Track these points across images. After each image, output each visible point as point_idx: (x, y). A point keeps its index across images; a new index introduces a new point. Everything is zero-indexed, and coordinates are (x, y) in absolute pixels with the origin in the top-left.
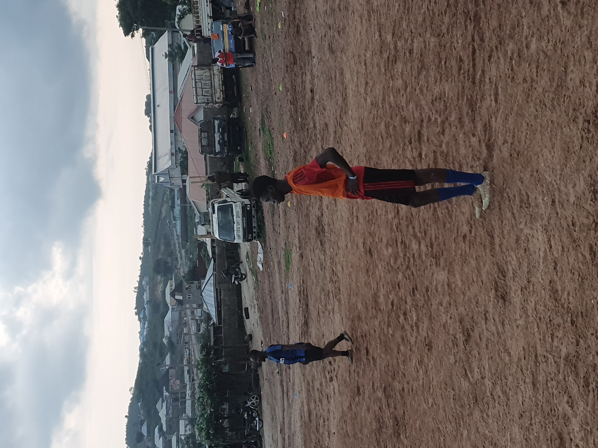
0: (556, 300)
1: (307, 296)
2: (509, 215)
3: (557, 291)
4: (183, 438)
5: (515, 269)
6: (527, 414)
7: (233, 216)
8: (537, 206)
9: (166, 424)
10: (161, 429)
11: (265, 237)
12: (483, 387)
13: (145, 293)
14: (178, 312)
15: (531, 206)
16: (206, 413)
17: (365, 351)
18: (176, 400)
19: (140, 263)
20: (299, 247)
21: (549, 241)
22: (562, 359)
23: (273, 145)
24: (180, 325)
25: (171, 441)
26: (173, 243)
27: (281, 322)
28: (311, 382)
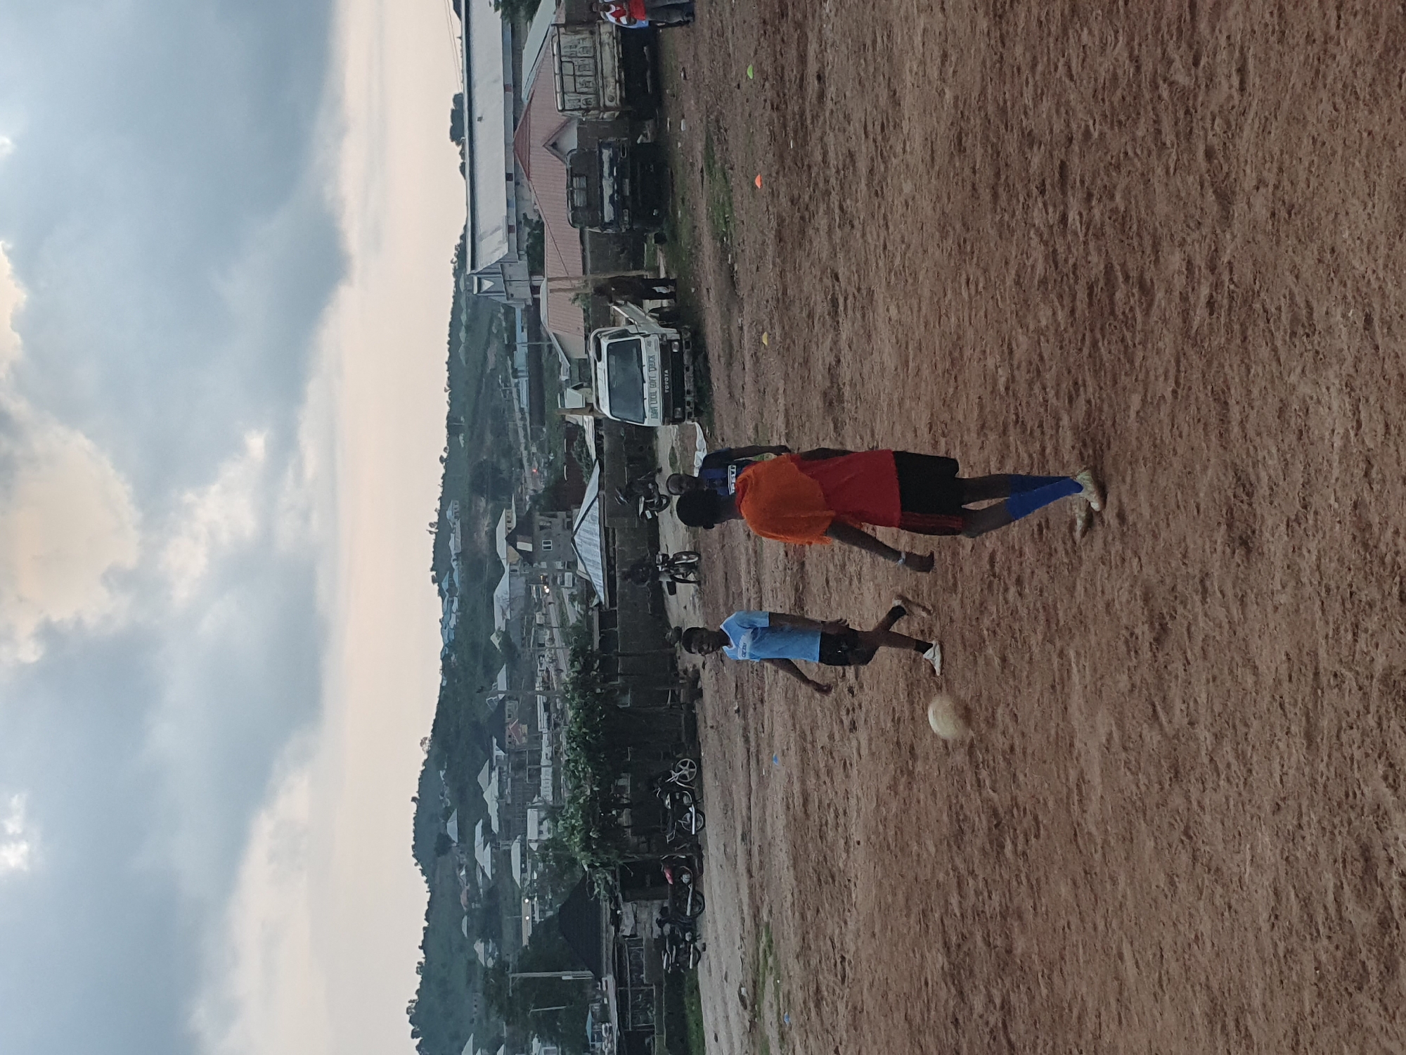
3: (1369, 526)
4: (534, 846)
5: (1273, 476)
6: (1291, 802)
7: (641, 367)
8: (1330, 331)
9: (499, 817)
10: (487, 828)
11: (711, 414)
12: (1191, 743)
13: (452, 535)
14: (523, 579)
15: (1317, 333)
16: (582, 793)
18: (519, 767)
19: (441, 469)
20: (787, 434)
21: (1356, 411)
22: (1375, 680)
23: (731, 204)
24: (528, 605)
25: (508, 854)
26: (511, 425)
27: (745, 601)
28: (808, 733)
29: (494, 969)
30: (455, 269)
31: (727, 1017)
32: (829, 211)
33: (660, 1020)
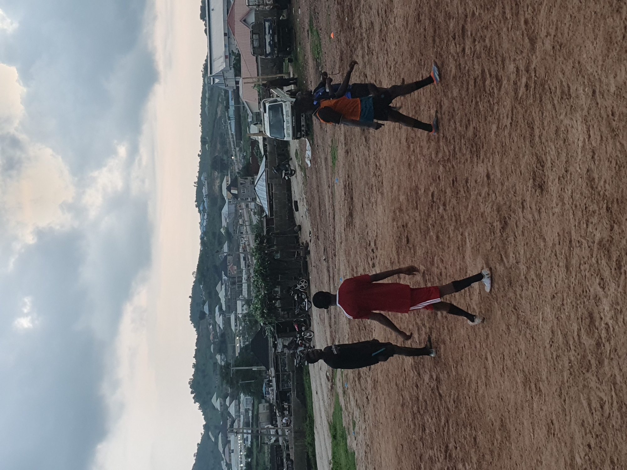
0: (592, 188)
1: (352, 189)
2: (549, 106)
3: (594, 179)
4: (240, 316)
5: (553, 159)
6: (559, 295)
7: (283, 115)
8: (577, 97)
9: (225, 304)
10: (220, 308)
11: (313, 135)
12: (517, 271)
13: (204, 187)
14: (234, 205)
15: (572, 98)
16: (261, 294)
17: (406, 239)
18: (234, 283)
20: (345, 143)
21: (588, 130)
22: (595, 244)
23: (320, 45)
24: (236, 215)
25: (229, 319)
26: (228, 141)
27: (327, 214)
28: (355, 268)
29: (224, 366)
30: (203, 74)
31: (321, 385)
32: (363, 48)
33: (293, 386)
